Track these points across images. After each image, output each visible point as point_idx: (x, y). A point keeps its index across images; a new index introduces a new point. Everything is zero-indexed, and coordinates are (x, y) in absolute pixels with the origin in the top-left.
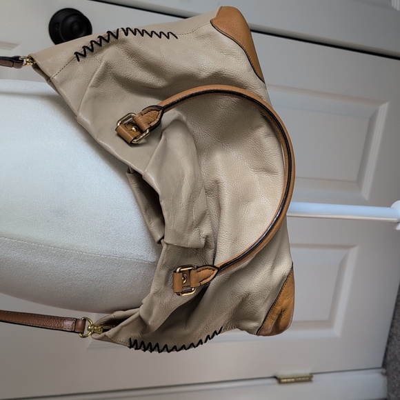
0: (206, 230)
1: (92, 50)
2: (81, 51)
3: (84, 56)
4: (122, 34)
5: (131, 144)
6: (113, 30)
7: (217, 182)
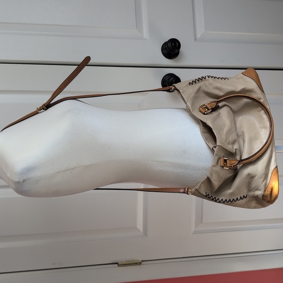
0: (236, 146)
1: (195, 82)
2: (191, 82)
3: (192, 84)
4: (207, 78)
5: (204, 114)
6: (204, 76)
7: (243, 132)
